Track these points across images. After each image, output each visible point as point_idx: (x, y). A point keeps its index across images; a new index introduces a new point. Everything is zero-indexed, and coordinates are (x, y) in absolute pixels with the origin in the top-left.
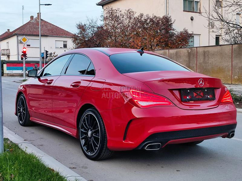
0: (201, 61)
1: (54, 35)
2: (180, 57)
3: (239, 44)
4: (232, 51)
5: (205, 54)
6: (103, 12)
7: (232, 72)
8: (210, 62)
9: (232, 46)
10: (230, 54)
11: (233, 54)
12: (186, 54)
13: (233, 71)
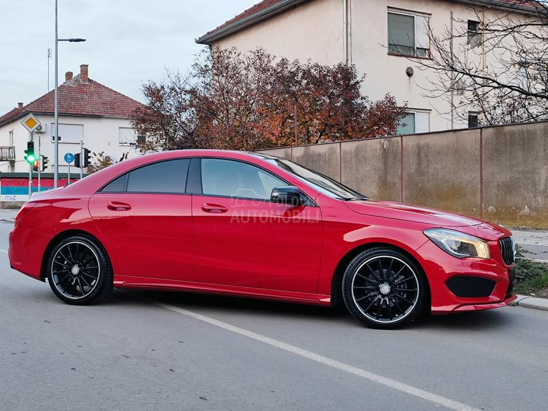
0: (411, 168)
1: (116, 116)
2: (365, 160)
3: (497, 126)
4: (481, 144)
5: (419, 152)
6: (198, 57)
7: (482, 197)
8: (431, 171)
9: (481, 132)
10: (478, 152)
11: (483, 151)
12: (379, 152)
13: (484, 195)
